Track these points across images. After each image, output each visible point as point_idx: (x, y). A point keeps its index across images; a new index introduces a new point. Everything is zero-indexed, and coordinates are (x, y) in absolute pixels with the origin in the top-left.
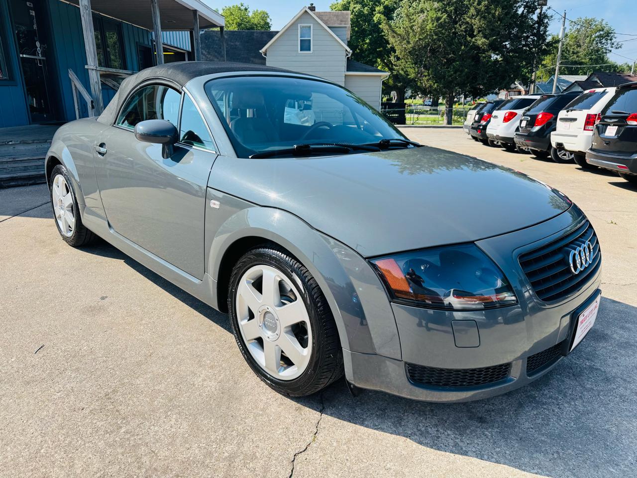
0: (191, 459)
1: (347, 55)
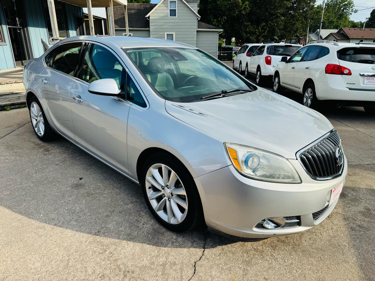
1: (198, 19)
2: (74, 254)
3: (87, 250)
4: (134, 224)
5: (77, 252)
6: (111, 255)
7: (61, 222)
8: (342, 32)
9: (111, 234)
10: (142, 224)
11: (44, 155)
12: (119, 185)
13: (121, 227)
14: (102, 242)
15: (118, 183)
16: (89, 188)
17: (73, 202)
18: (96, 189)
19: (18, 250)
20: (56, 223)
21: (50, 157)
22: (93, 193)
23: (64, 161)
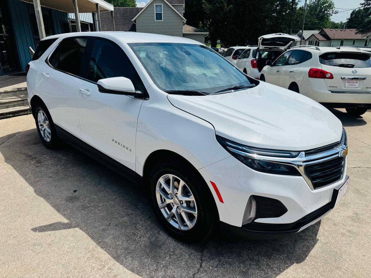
1: (184, 22)
2: (73, 271)
3: (85, 267)
4: (130, 238)
5: (76, 269)
6: (110, 271)
7: (58, 238)
8: (324, 33)
9: (109, 248)
10: (139, 237)
11: (37, 167)
12: (113, 197)
13: (119, 241)
14: (100, 258)
15: (112, 195)
16: (84, 201)
17: (68, 216)
18: (90, 202)
19: (15, 270)
20: (53, 239)
21: (42, 169)
22: (88, 205)
23: (57, 173)
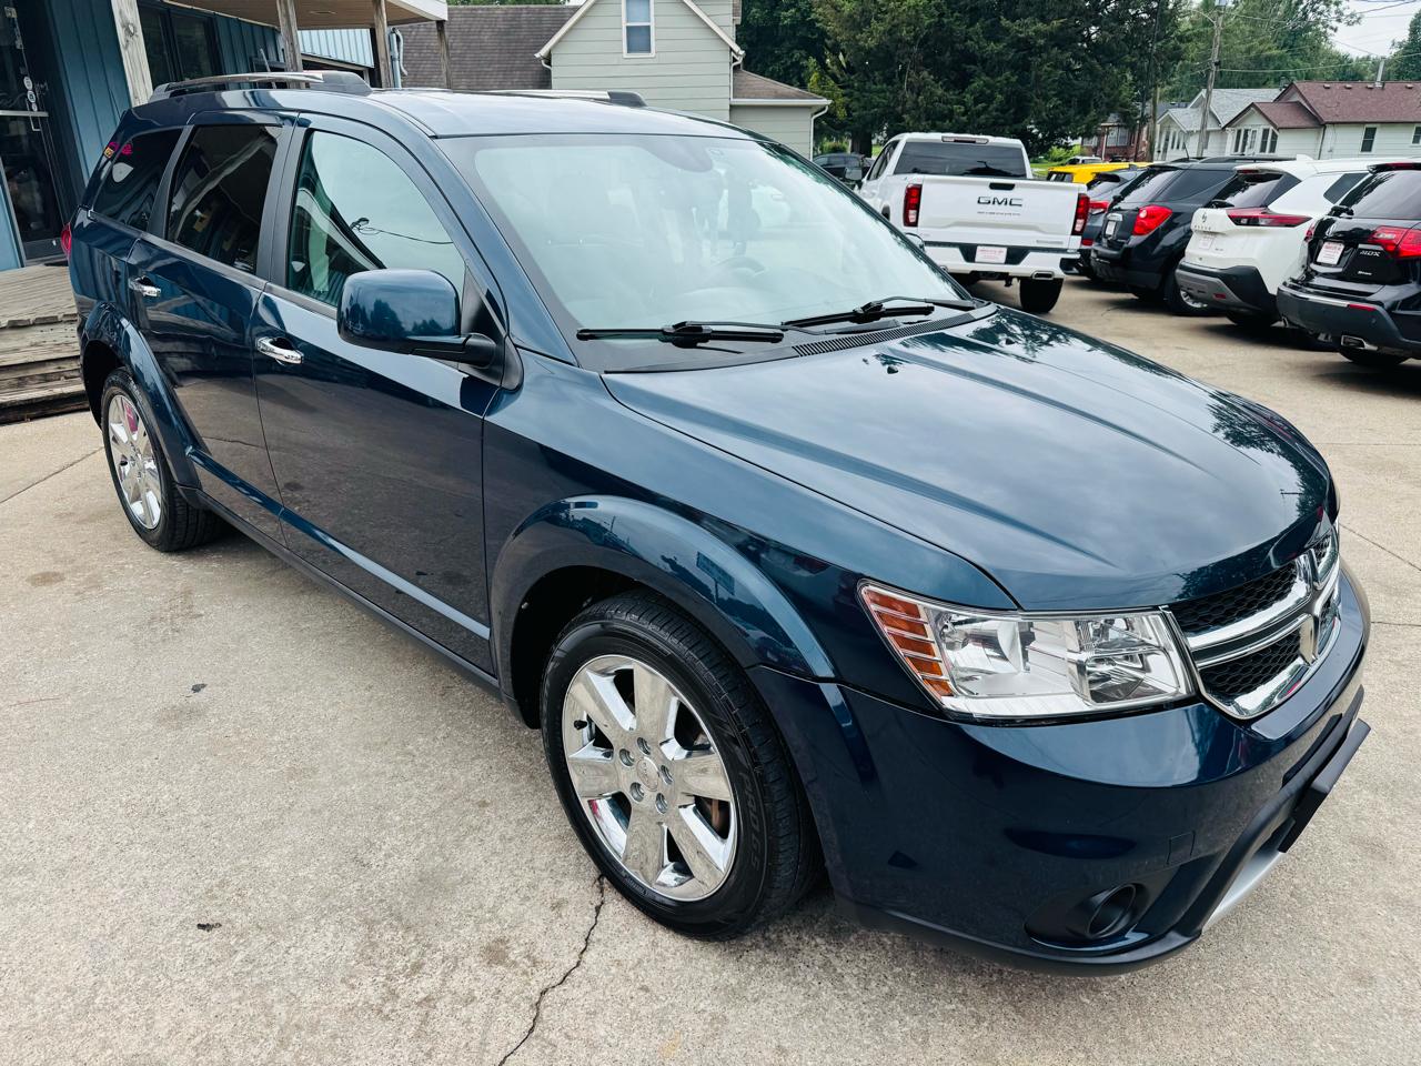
0: (359, 1005)
1: (735, 60)
8: (1296, 98)
